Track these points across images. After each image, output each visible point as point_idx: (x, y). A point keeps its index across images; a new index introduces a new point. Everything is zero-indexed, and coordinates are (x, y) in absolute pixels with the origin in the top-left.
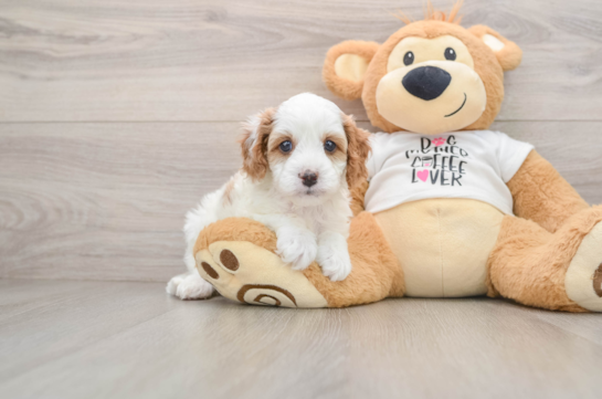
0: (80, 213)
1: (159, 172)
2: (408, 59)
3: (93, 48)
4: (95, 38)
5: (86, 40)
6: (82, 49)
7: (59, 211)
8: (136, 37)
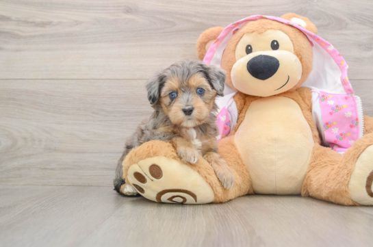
0: (40, 141)
1: (94, 113)
2: (249, 50)
3: (48, 30)
4: (50, 23)
5: (43, 24)
6: (40, 30)
7: (25, 139)
8: (77, 23)
